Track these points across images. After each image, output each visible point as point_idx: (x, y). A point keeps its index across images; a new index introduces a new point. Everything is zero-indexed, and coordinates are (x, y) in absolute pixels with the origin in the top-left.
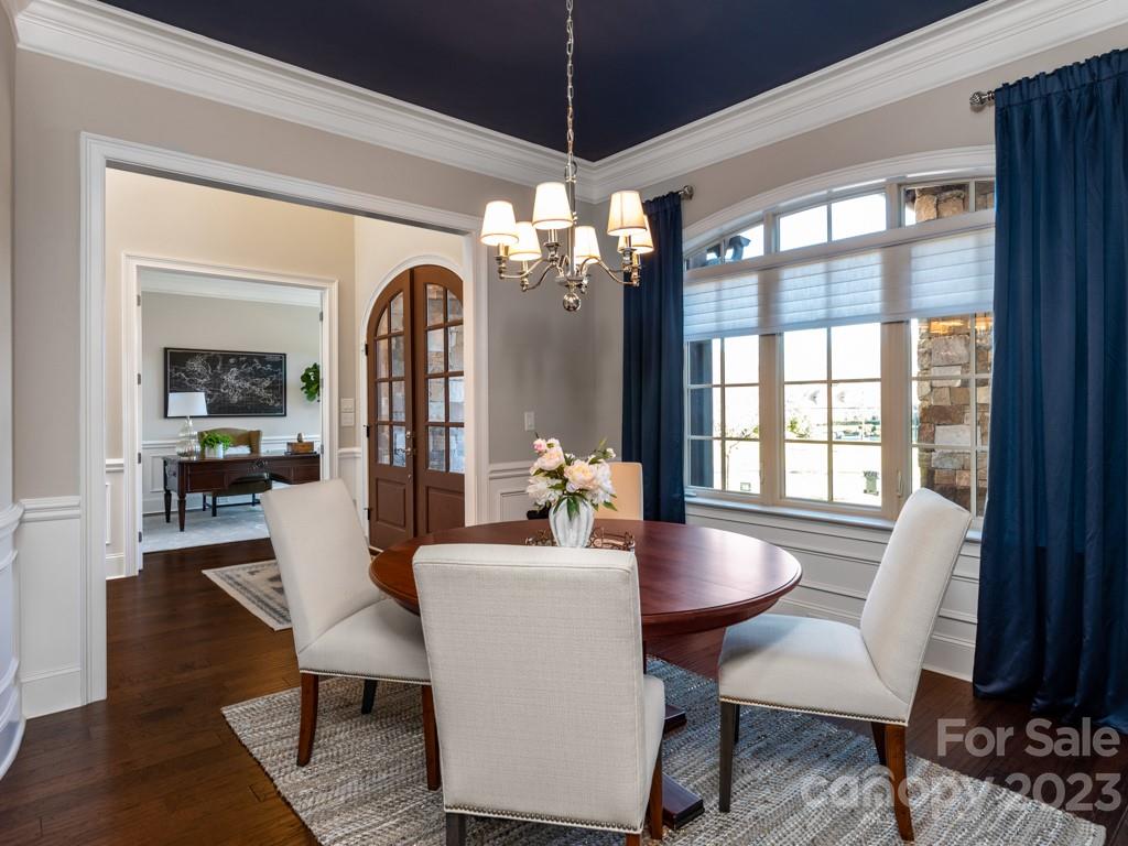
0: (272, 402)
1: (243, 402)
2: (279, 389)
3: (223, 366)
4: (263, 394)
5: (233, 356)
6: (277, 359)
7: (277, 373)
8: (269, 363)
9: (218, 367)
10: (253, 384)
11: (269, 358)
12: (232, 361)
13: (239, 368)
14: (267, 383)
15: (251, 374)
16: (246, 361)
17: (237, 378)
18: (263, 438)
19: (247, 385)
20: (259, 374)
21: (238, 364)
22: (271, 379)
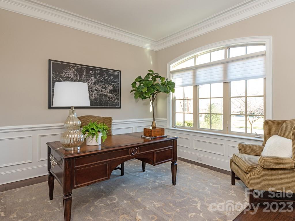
0: (113, 99)
1: (97, 98)
2: (117, 91)
3: (86, 76)
4: (109, 94)
5: (92, 69)
6: (116, 74)
7: (116, 82)
8: (112, 75)
9: (83, 76)
10: (103, 88)
11: (112, 73)
12: (91, 72)
13: (95, 77)
14: (111, 88)
15: (102, 81)
16: (99, 73)
17: (94, 83)
18: (113, 121)
19: (100, 88)
20: (106, 81)
21: (95, 75)
22: (113, 85)
